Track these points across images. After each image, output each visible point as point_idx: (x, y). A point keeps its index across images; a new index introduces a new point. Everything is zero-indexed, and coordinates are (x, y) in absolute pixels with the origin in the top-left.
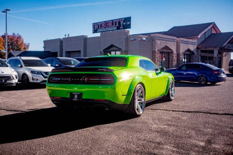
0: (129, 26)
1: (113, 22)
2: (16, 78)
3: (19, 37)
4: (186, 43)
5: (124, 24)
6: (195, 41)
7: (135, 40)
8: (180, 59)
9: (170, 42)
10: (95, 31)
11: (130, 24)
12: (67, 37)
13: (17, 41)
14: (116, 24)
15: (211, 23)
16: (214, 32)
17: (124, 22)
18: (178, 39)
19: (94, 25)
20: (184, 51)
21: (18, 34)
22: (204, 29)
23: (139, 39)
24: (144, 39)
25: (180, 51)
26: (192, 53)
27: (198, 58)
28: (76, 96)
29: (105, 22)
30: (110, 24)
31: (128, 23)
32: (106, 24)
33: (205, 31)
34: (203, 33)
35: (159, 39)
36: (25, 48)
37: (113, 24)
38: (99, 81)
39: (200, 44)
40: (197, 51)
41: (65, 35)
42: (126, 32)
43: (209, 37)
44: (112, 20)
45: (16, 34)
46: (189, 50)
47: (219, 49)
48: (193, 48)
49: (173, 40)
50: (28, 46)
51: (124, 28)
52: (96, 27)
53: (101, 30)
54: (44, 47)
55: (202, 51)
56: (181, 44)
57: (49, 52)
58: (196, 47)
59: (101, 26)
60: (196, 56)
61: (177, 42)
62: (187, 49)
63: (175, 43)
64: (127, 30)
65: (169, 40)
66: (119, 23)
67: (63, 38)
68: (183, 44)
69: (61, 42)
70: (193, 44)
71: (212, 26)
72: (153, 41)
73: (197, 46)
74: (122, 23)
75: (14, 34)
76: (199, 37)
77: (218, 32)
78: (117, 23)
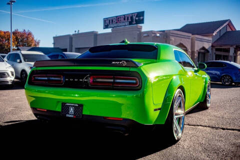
0: (142, 21)
1: (125, 17)
2: (13, 75)
3: (30, 34)
4: (201, 40)
5: (137, 18)
6: (210, 39)
7: (148, 36)
8: (194, 57)
9: (185, 39)
10: (106, 27)
11: (143, 19)
12: (76, 33)
13: (27, 38)
14: (128, 19)
15: (226, 21)
16: (229, 30)
17: (136, 17)
18: (193, 36)
19: (105, 20)
20: (199, 48)
21: (28, 31)
22: (219, 27)
23: (153, 35)
24: (158, 35)
25: (194, 48)
26: (207, 51)
27: (213, 56)
28: (72, 110)
29: (117, 17)
30: (122, 19)
31: (141, 18)
32: (118, 19)
33: (220, 29)
34: (218, 30)
35: (174, 36)
36: (35, 45)
37: (125, 19)
38: (114, 83)
39: (215, 42)
40: (212, 49)
41: (75, 31)
42: (139, 27)
43: (224, 34)
44: (124, 15)
45: (27, 31)
46: (203, 48)
47: (235, 47)
48: (207, 46)
49: (188, 37)
50: (38, 43)
51: (137, 23)
52: (107, 23)
53: (112, 26)
54: (54, 44)
55: (217, 50)
56: (196, 42)
57: (58, 48)
58: (210, 44)
59: (112, 21)
60: (210, 55)
61: (192, 39)
62: (202, 47)
63: (190, 40)
64: (140, 25)
65: (184, 37)
66: (132, 18)
67: (73, 35)
68: (198, 42)
69: (70, 38)
70: (208, 41)
71: (227, 23)
72: (167, 37)
73: (212, 44)
74: (134, 18)
75: (25, 30)
76: (214, 34)
77: (234, 30)
78: (130, 18)
